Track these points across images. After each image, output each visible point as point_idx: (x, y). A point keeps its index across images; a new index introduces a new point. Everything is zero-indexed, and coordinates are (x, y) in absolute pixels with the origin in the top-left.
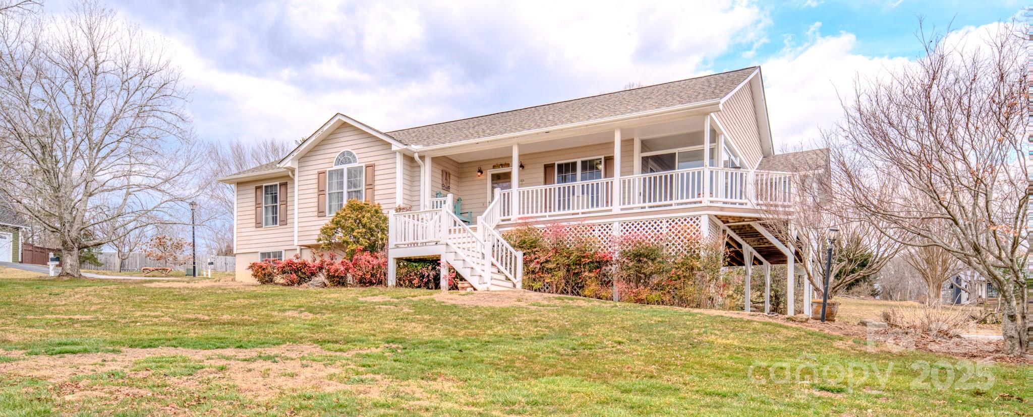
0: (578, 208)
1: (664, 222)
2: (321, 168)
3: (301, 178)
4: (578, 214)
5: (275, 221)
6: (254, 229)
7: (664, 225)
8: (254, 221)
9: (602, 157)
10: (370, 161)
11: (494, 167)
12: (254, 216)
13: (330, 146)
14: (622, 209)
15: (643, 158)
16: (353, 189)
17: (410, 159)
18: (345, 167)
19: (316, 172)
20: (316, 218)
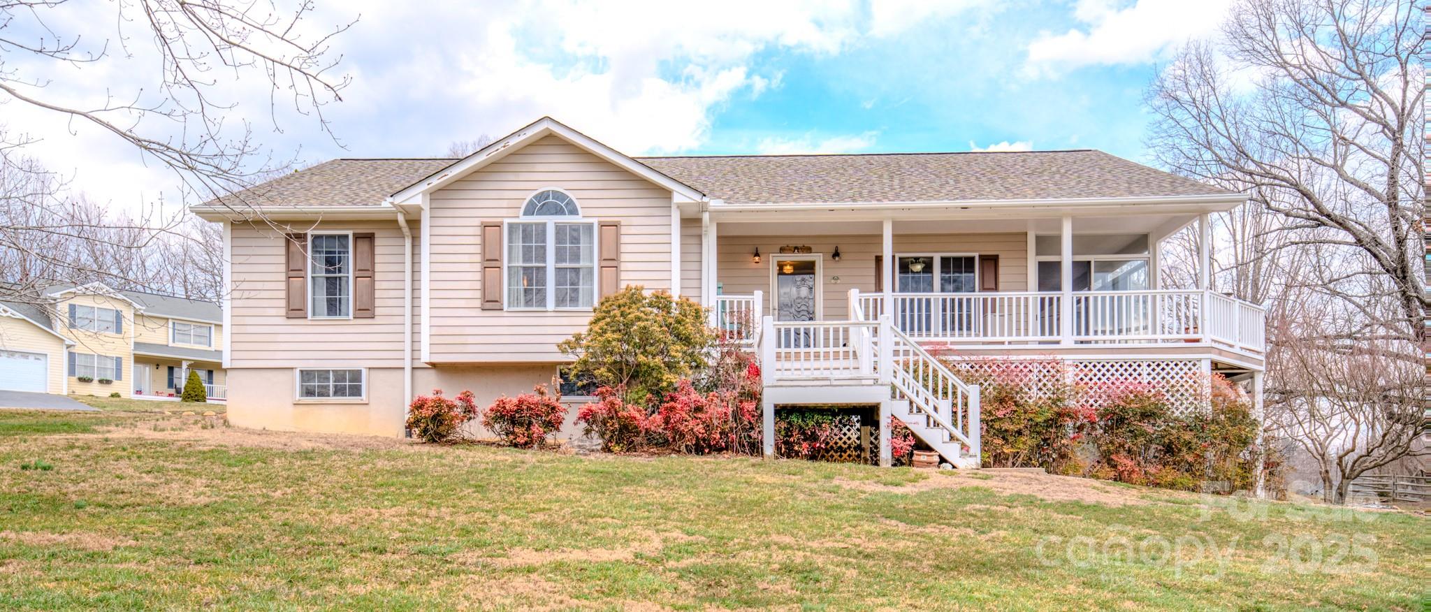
0: (1002, 334)
1: (1144, 365)
2: (491, 215)
3: (437, 231)
4: (1003, 343)
5: (334, 307)
6: (283, 321)
7: (1145, 370)
8: (283, 303)
9: (976, 255)
10: (610, 215)
11: (782, 250)
12: (283, 294)
13: (511, 177)
14: (1076, 342)
15: (1040, 263)
16: (567, 265)
17: (691, 223)
18: (551, 221)
19: (477, 222)
20: (479, 312)
